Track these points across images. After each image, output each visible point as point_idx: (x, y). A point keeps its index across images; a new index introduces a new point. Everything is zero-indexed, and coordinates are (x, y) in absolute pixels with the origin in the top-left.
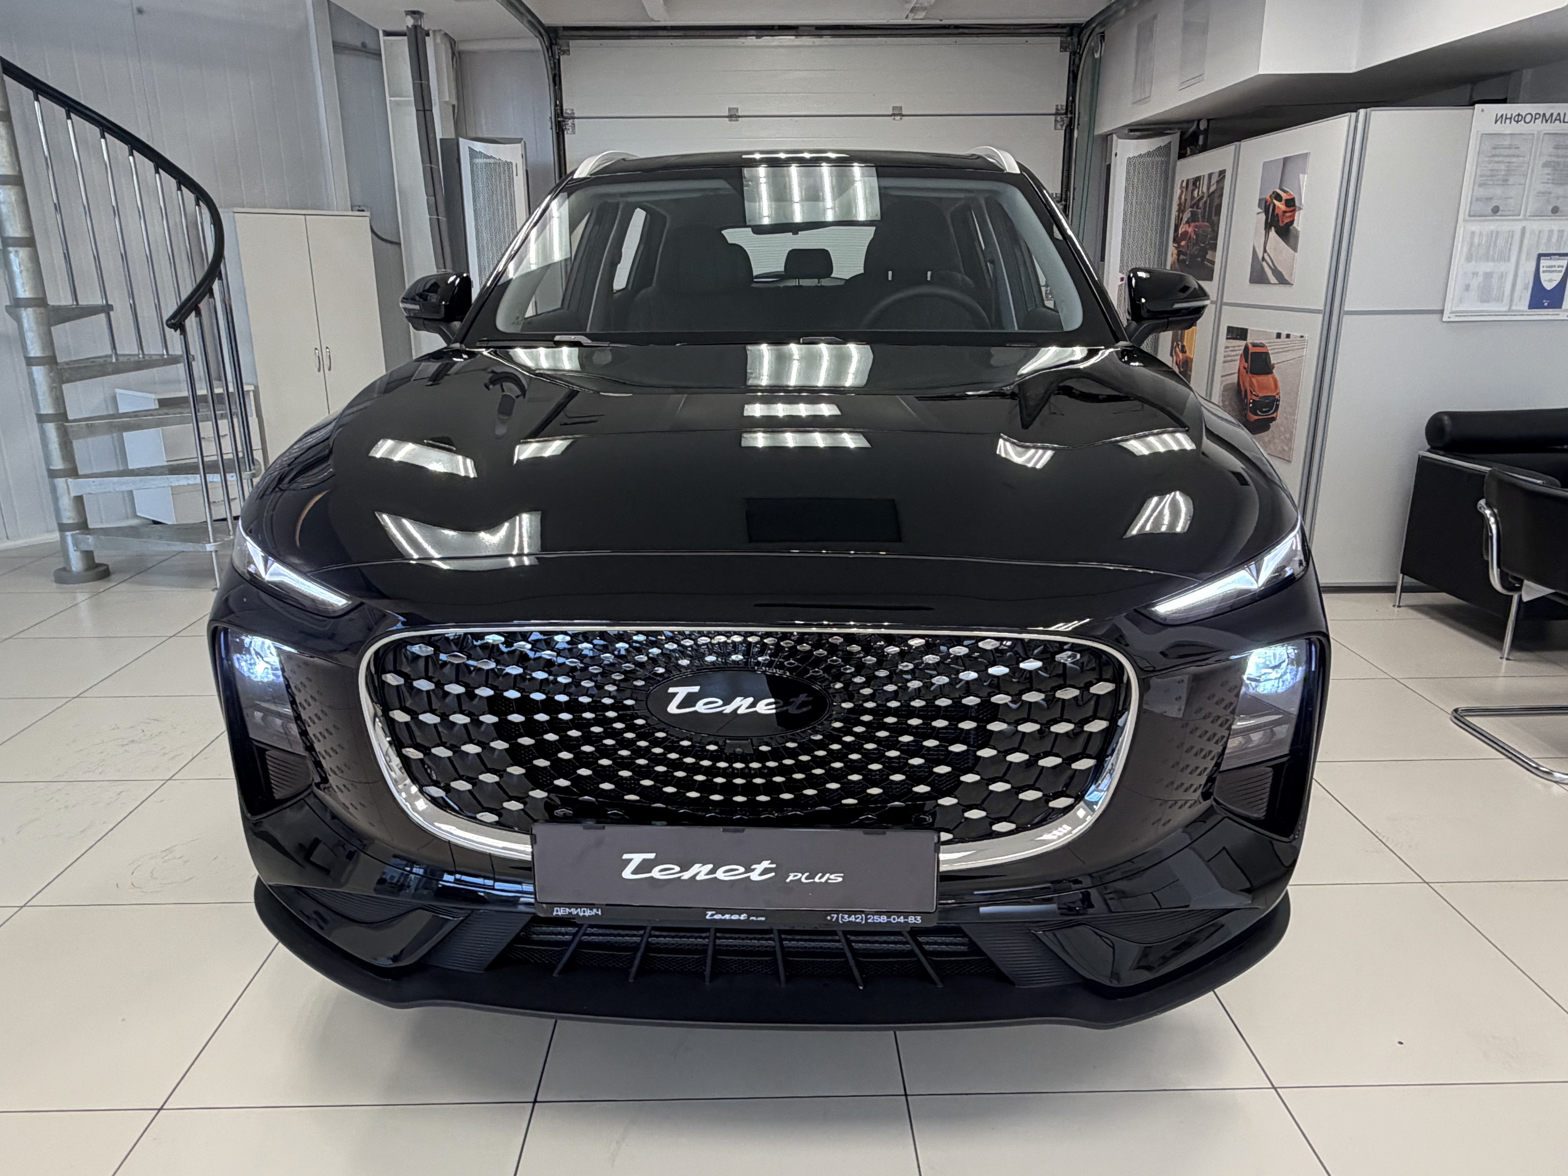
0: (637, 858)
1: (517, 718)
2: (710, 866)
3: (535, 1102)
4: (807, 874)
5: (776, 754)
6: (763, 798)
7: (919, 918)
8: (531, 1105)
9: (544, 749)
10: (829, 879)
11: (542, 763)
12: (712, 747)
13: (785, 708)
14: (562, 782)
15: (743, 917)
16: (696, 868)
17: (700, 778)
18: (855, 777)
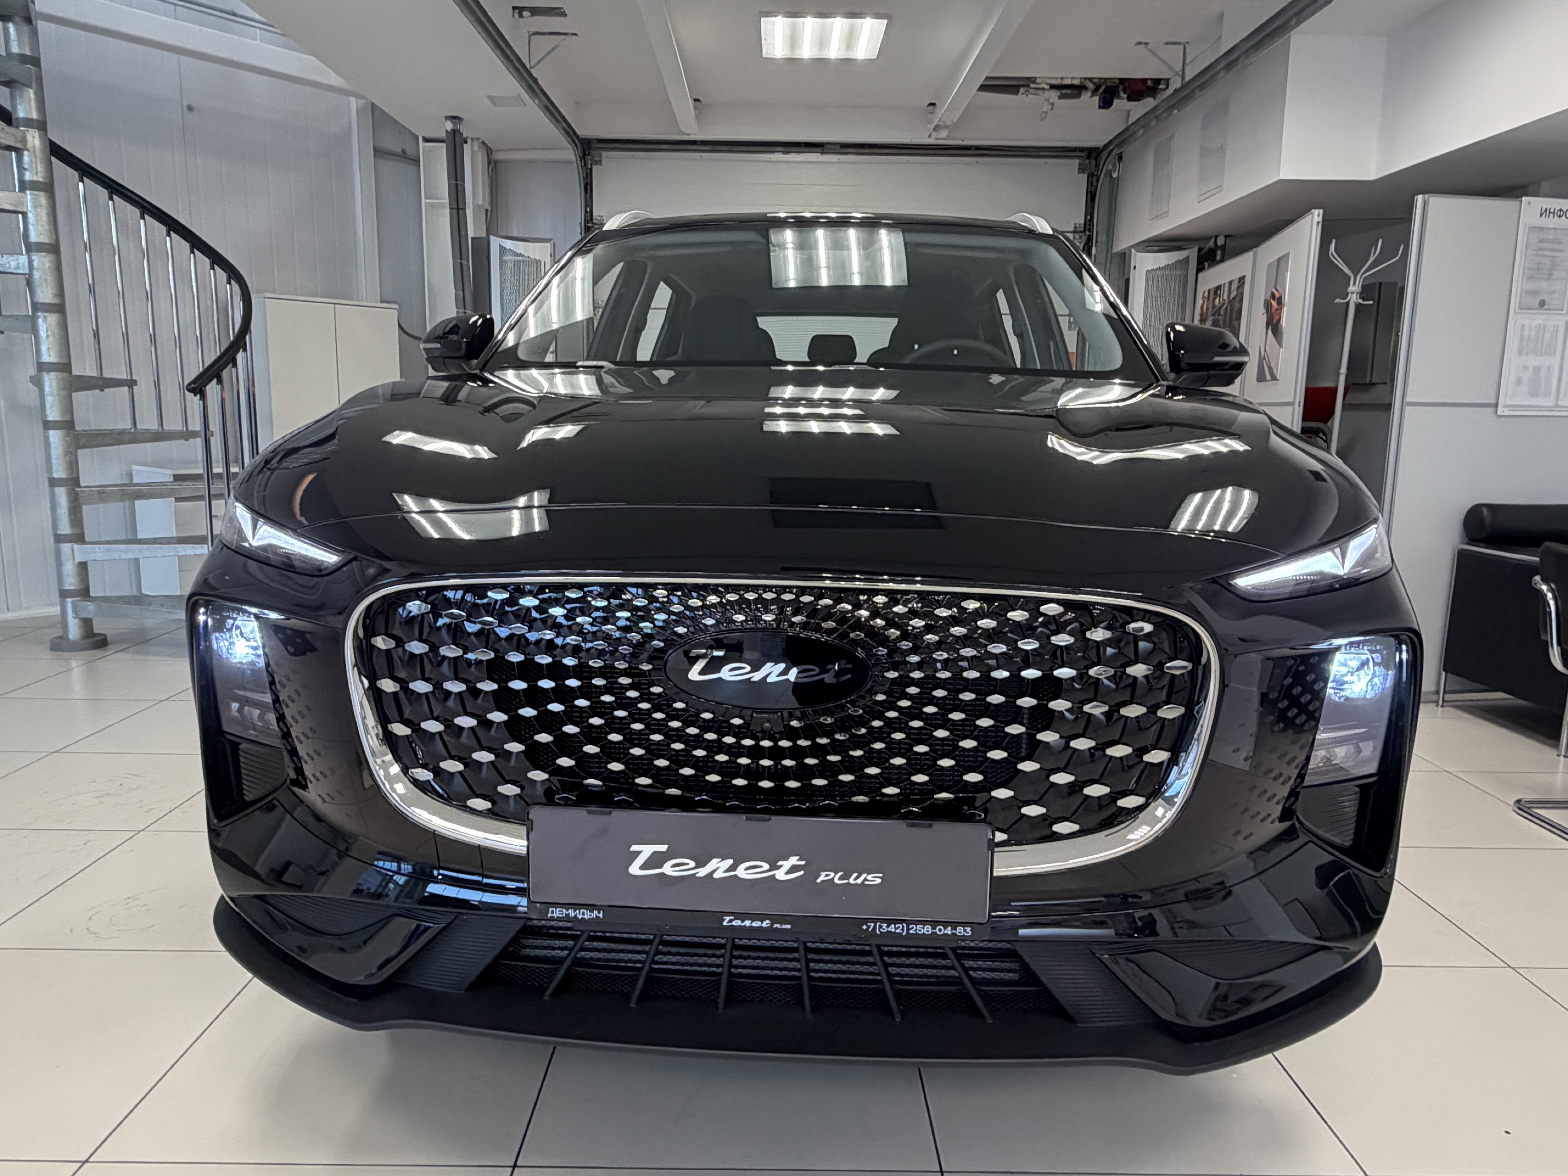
0: (647, 851)
1: (518, 685)
2: (730, 862)
3: (515, 1166)
4: (840, 874)
5: (809, 732)
6: (792, 784)
7: (968, 929)
8: (510, 1169)
9: (548, 722)
10: (865, 880)
11: (544, 738)
12: (737, 721)
13: (821, 677)
14: (565, 762)
15: (766, 924)
16: (714, 863)
17: (722, 758)
18: (898, 761)
